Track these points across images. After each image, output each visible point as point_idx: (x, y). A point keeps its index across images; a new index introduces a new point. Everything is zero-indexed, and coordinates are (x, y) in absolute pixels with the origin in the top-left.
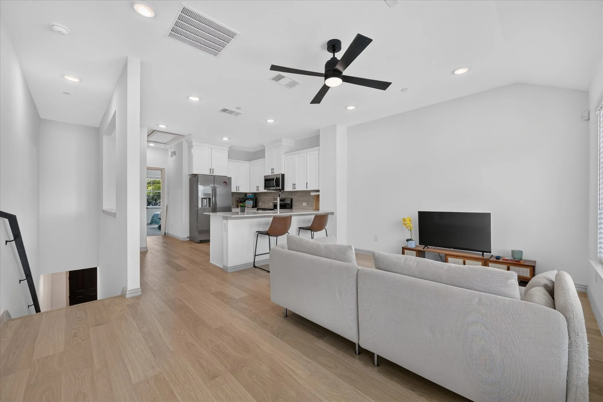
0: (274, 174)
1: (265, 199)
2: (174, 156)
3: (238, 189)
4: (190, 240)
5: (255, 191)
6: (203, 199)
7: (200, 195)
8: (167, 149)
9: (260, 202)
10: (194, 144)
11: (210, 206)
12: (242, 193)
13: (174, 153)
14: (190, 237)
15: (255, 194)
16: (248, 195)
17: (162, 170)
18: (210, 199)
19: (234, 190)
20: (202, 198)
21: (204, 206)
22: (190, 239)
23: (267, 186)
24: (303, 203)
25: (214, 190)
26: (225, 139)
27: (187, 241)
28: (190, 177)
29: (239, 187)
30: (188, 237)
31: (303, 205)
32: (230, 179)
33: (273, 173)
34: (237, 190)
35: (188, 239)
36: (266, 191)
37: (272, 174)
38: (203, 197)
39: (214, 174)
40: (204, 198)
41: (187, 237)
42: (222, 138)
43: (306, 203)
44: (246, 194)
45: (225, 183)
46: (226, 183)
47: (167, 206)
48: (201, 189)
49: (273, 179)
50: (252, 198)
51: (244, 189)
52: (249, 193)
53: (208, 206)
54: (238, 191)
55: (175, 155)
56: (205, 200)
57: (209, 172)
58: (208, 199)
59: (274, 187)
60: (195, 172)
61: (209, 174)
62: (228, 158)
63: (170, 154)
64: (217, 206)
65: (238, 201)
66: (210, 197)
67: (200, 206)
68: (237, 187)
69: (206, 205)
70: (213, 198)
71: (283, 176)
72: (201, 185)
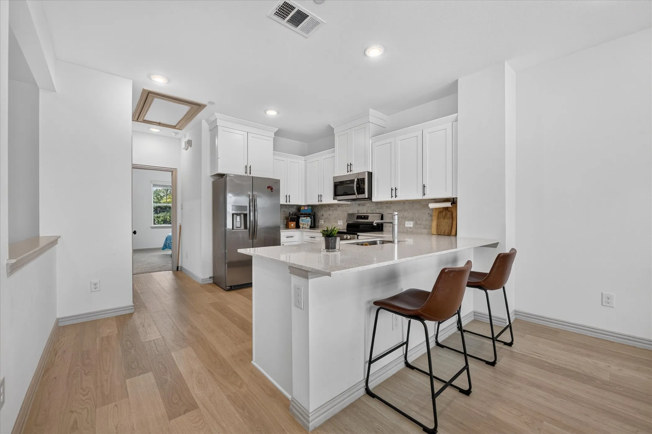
0: (351, 173)
1: (329, 214)
2: (189, 147)
3: (288, 200)
4: (214, 283)
5: (315, 202)
6: (235, 216)
7: (230, 210)
8: (180, 139)
9: (322, 219)
10: (219, 123)
11: (246, 227)
12: (292, 206)
13: (189, 143)
14: (213, 278)
15: (313, 207)
16: (302, 208)
17: (172, 172)
18: (245, 215)
19: (283, 201)
20: (233, 215)
21: (236, 227)
22: (213, 280)
23: (338, 193)
24: (406, 222)
25: (253, 201)
26: (272, 113)
27: (209, 284)
28: (213, 180)
29: (289, 196)
30: (210, 278)
31: (406, 226)
32: (277, 182)
33: (351, 171)
34: (286, 201)
35: (211, 281)
36: (336, 202)
37: (349, 173)
38: (234, 212)
39: (252, 175)
40: (237, 214)
41: (208, 277)
42: (265, 112)
43: (412, 223)
44: (299, 207)
45: (269, 189)
46: (272, 189)
47: (180, 226)
48: (232, 200)
49: (352, 181)
50: (309, 214)
51: (298, 200)
52: (305, 206)
53: (243, 227)
54: (288, 203)
55: (191, 146)
56: (238, 217)
57: (244, 171)
58: (242, 215)
59: (354, 194)
60: (220, 171)
61: (244, 174)
62: (275, 149)
63: (183, 145)
64: (258, 227)
65: (287, 218)
66: (245, 212)
67: (229, 226)
68: (286, 196)
69: (239, 226)
70: (251, 213)
71: (370, 174)
72: (231, 192)
